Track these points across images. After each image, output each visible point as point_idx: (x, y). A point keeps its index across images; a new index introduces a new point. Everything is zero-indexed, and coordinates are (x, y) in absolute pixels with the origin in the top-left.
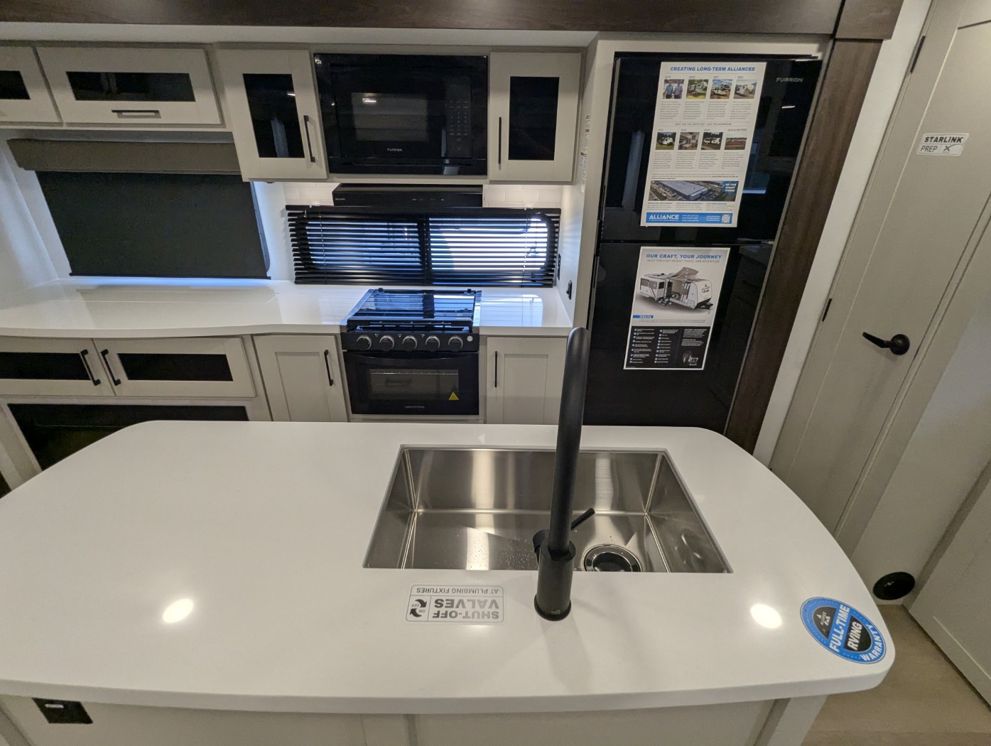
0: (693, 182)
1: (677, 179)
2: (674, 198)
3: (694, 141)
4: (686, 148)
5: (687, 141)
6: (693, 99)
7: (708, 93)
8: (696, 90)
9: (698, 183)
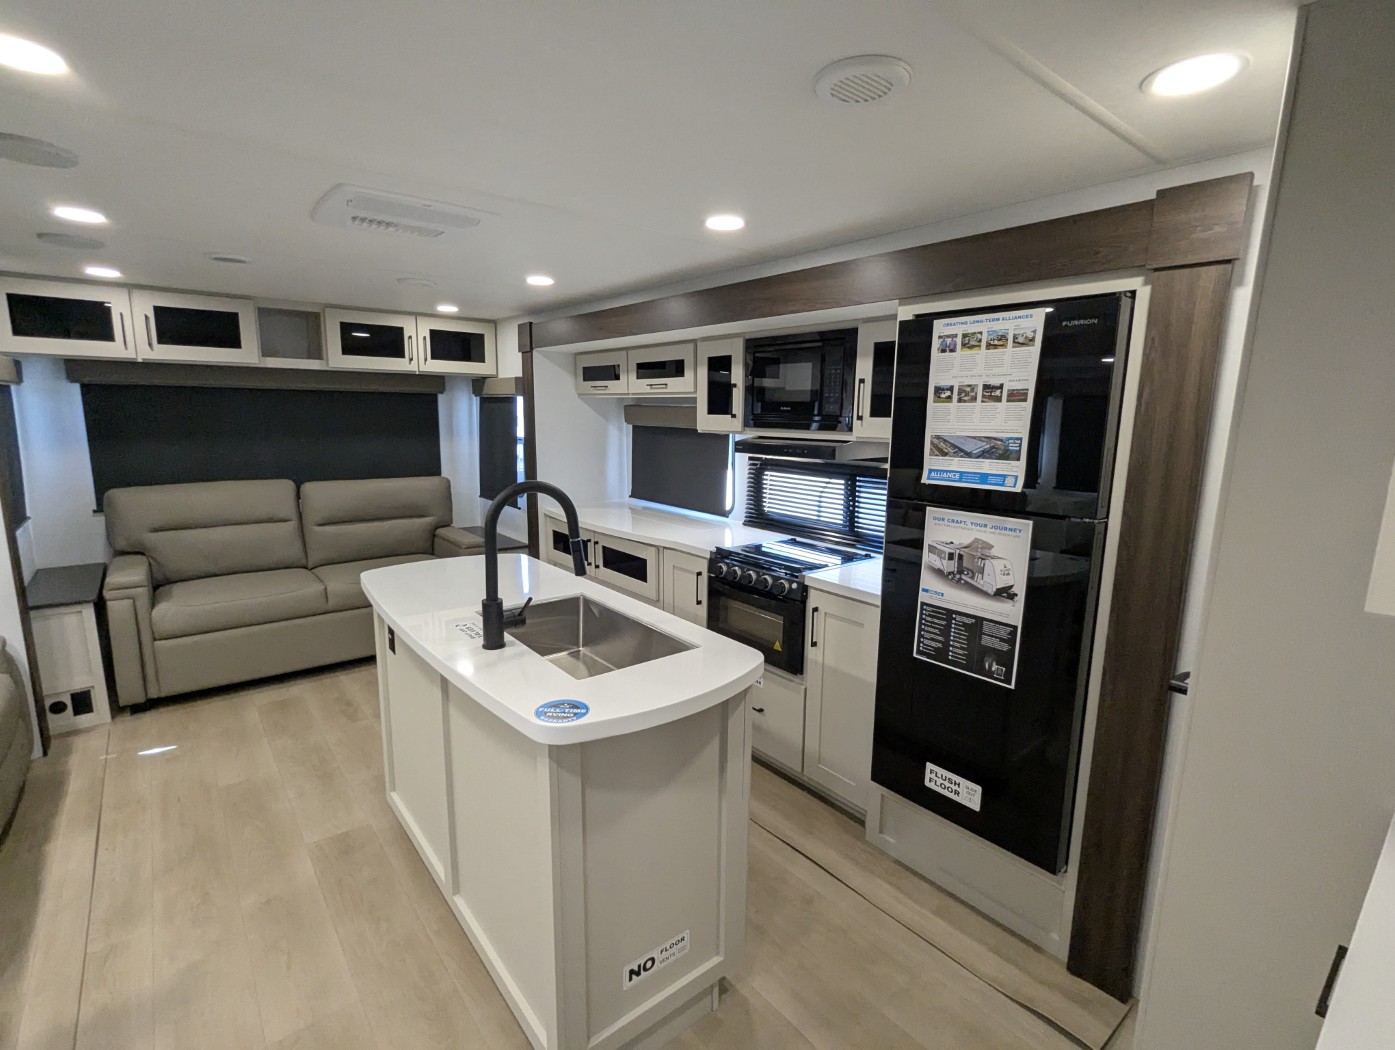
0: (974, 438)
1: (959, 434)
2: (955, 454)
3: (973, 394)
4: (965, 401)
5: (966, 394)
6: (967, 352)
7: (984, 344)
8: (969, 342)
9: (979, 438)
